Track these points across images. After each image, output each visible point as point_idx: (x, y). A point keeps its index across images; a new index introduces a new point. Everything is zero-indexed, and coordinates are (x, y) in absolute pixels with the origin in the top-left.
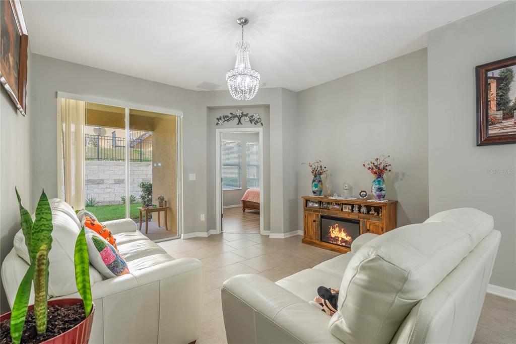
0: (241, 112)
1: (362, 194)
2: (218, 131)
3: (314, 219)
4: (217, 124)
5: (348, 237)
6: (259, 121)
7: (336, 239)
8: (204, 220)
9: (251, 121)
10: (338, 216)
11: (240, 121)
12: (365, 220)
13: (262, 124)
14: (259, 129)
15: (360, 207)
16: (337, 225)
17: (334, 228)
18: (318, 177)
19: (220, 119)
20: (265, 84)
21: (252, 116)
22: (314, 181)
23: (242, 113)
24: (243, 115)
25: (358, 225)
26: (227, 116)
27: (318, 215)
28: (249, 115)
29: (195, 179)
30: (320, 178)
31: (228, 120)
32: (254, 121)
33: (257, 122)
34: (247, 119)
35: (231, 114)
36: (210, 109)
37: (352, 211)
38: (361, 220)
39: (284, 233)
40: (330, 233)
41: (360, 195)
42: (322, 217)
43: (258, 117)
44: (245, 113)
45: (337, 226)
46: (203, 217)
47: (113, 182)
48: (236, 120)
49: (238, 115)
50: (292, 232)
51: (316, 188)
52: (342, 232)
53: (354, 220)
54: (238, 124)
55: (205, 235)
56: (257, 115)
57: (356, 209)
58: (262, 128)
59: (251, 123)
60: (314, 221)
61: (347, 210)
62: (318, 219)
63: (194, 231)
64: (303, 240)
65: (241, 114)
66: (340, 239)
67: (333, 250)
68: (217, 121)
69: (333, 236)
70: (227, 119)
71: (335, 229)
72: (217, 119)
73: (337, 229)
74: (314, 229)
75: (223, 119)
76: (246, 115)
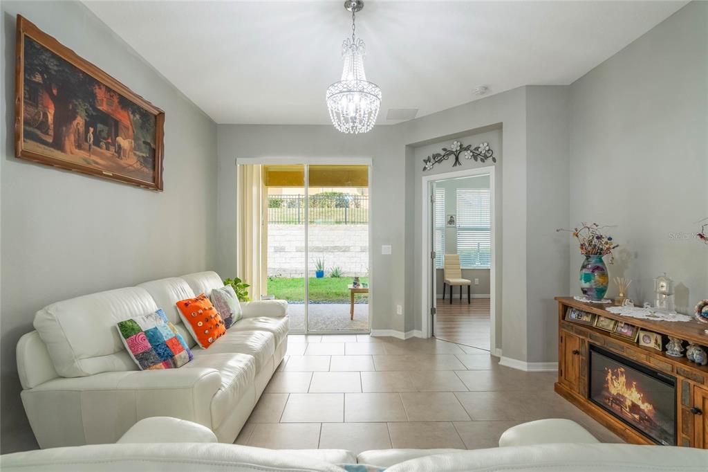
0: (459, 144)
1: (703, 311)
2: (425, 180)
3: (576, 348)
4: (425, 169)
5: (646, 404)
6: (488, 155)
7: (618, 400)
8: (401, 314)
9: (475, 157)
10: (625, 354)
11: (457, 159)
12: (692, 383)
13: (494, 160)
14: (489, 170)
15: (685, 344)
16: (623, 370)
17: (616, 375)
18: (593, 261)
19: (429, 160)
20: (486, 88)
21: (477, 149)
22: (584, 267)
23: (461, 146)
24: (462, 149)
25: (672, 389)
26: (439, 155)
27: (583, 341)
28: (472, 148)
29: (390, 253)
30: (601, 261)
31: (440, 161)
32: (480, 157)
33: (486, 157)
34: (468, 154)
35: (444, 150)
36: (413, 148)
37: (664, 349)
38: (680, 378)
39: (528, 361)
40: (607, 382)
41: (700, 311)
42: (592, 347)
43: (487, 148)
44: (465, 146)
45: (622, 373)
46: (400, 310)
47: (359, 249)
48: (452, 158)
49: (454, 150)
50: (546, 363)
51: (586, 281)
52: (634, 390)
53: (661, 372)
54: (455, 164)
55: (401, 335)
56: (486, 144)
57: (674, 349)
58: (494, 167)
59: (476, 160)
60: (577, 352)
61: (652, 345)
62: (585, 350)
63: (387, 327)
64: (555, 385)
65: (458, 148)
66: (628, 403)
67: (610, 427)
68: (424, 165)
69: (614, 391)
70: (438, 159)
71: (617, 377)
72: (424, 161)
73: (623, 379)
74: (577, 370)
75: (432, 160)
76: (467, 148)
